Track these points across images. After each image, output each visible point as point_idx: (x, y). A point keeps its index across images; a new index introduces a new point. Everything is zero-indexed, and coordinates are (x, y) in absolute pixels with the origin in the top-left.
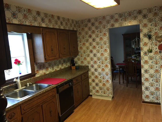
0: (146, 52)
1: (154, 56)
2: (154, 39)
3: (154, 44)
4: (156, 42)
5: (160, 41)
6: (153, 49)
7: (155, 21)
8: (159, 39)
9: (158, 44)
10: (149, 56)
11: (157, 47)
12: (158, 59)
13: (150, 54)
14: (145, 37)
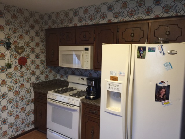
0: (3, 68)
1: (13, 72)
2: (13, 49)
3: (13, 56)
4: (16, 54)
5: (20, 53)
6: (13, 63)
7: (14, 26)
8: (19, 51)
9: (18, 57)
10: (7, 73)
11: (17, 61)
12: (18, 76)
13: (8, 70)
14: (2, 45)
